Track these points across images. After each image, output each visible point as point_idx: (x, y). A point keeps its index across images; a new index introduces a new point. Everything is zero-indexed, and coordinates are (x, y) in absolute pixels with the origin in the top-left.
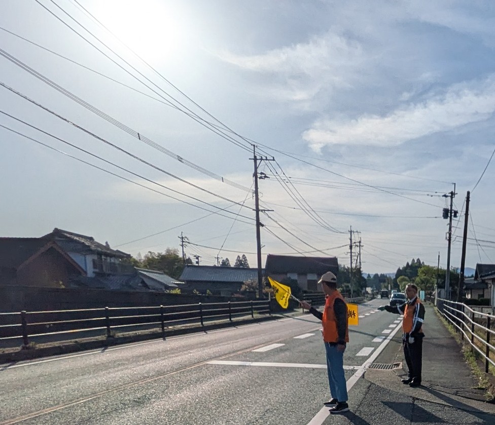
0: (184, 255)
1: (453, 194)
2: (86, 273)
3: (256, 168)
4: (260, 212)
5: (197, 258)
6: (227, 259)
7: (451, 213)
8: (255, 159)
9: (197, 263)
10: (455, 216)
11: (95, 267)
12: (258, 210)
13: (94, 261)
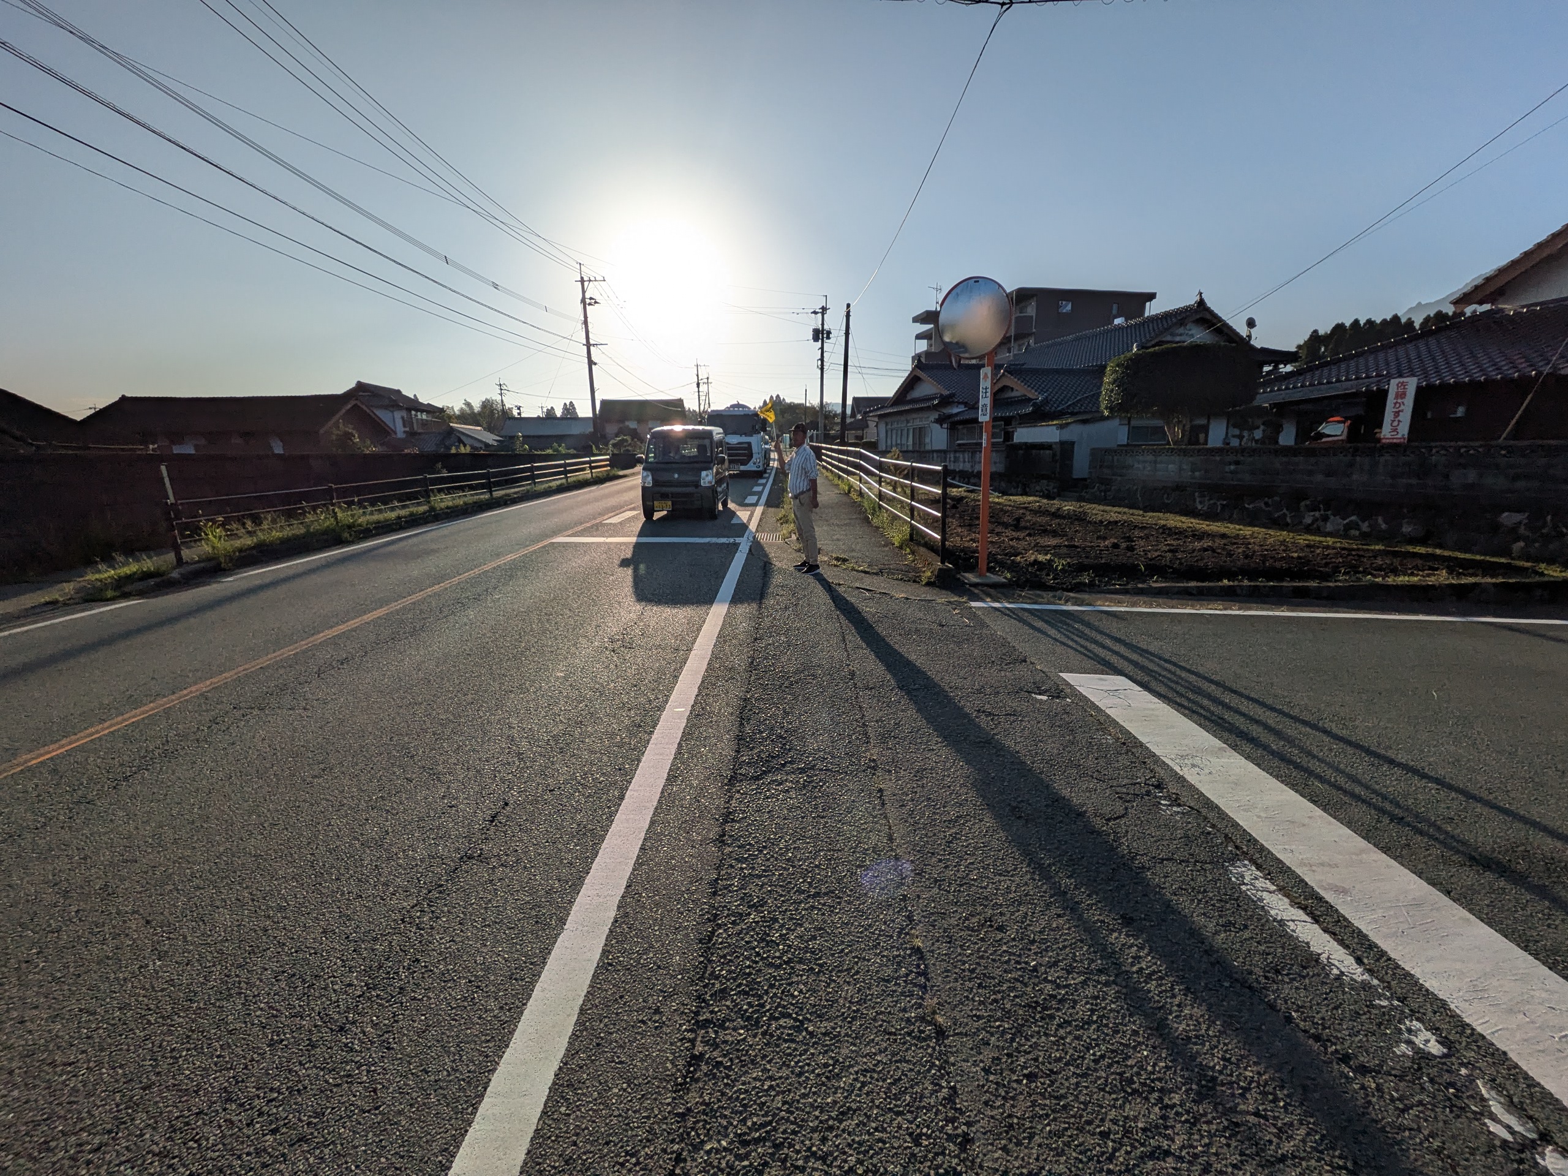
0: (503, 405)
1: (824, 310)
2: (395, 433)
3: (584, 292)
4: (592, 348)
6: (552, 408)
7: (823, 334)
8: (582, 281)
10: (828, 338)
11: (404, 426)
12: (588, 345)
13: (403, 418)
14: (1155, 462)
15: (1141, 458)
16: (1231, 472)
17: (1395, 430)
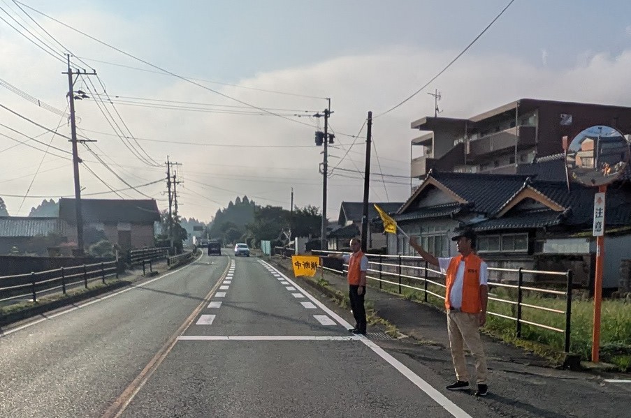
1: (327, 113)
3: (71, 85)
7: (326, 138)
8: (70, 73)
10: (331, 141)
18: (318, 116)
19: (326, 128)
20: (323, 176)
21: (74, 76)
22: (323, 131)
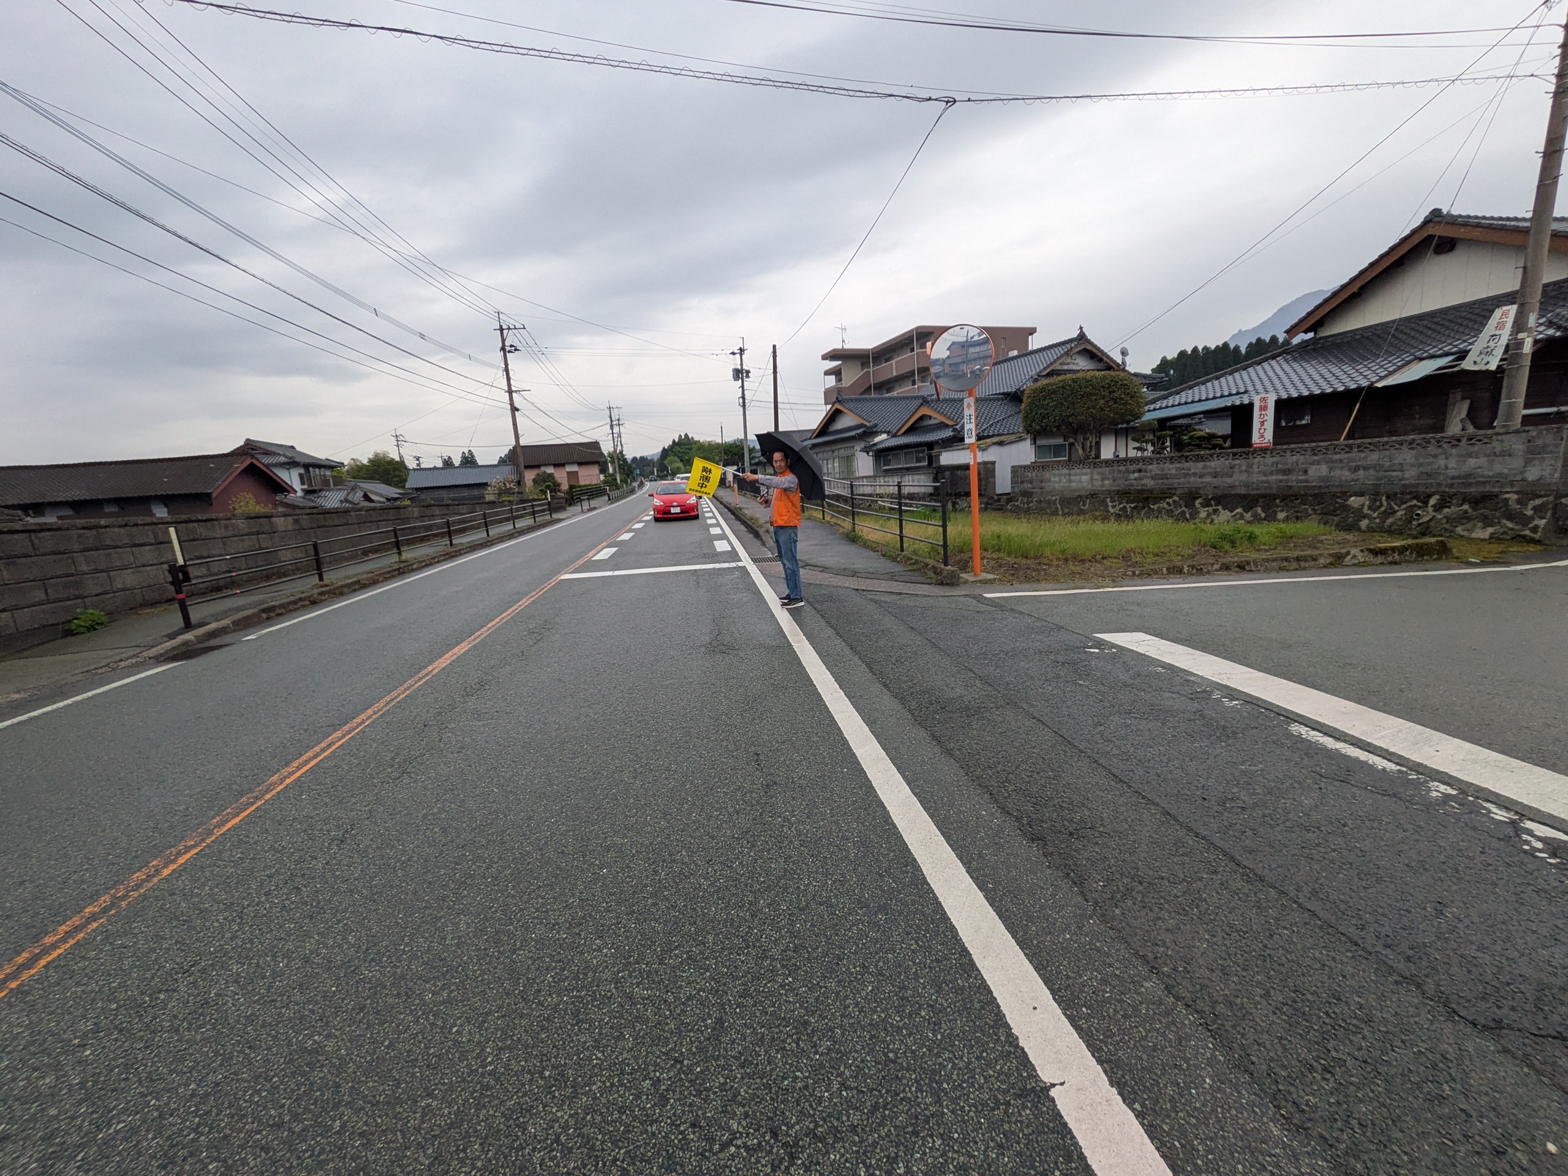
1: (742, 350)
2: (294, 491)
3: (503, 341)
4: (514, 394)
5: (418, 460)
7: (743, 373)
8: (501, 329)
9: (418, 465)
10: (748, 376)
12: (510, 392)
14: (1070, 475)
15: (1057, 472)
16: (1135, 479)
17: (1262, 436)
18: (733, 353)
19: (742, 364)
20: (742, 409)
21: (505, 332)
22: (739, 367)
